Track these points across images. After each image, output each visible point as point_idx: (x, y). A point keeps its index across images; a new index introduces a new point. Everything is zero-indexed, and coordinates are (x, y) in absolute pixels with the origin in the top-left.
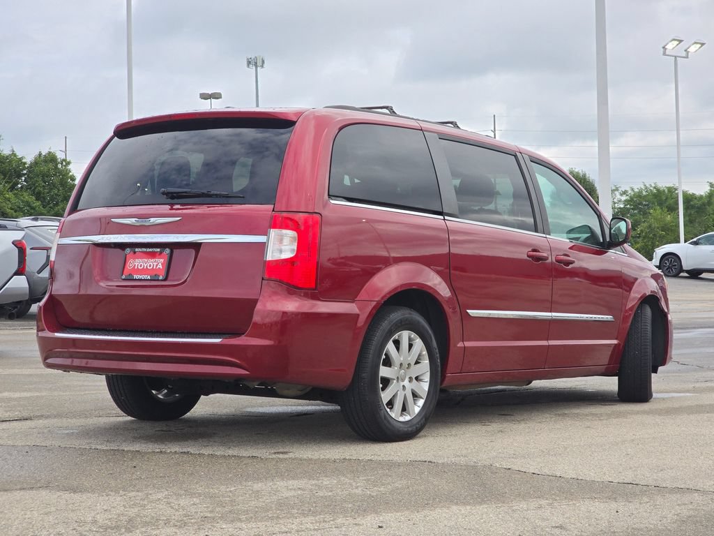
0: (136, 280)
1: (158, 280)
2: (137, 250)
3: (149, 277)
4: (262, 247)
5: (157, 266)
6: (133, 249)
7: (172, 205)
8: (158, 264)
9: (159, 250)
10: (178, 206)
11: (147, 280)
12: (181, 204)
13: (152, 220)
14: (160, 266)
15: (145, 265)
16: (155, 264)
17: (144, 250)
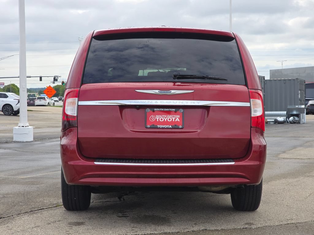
0: (160, 128)
1: (178, 128)
2: (155, 109)
3: (170, 127)
4: (249, 109)
5: (175, 119)
6: (153, 109)
7: (175, 82)
8: (176, 118)
9: (174, 110)
10: (179, 84)
11: (169, 128)
12: (182, 82)
13: (173, 91)
14: (178, 120)
15: (166, 120)
16: (174, 118)
17: (163, 110)
